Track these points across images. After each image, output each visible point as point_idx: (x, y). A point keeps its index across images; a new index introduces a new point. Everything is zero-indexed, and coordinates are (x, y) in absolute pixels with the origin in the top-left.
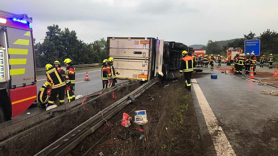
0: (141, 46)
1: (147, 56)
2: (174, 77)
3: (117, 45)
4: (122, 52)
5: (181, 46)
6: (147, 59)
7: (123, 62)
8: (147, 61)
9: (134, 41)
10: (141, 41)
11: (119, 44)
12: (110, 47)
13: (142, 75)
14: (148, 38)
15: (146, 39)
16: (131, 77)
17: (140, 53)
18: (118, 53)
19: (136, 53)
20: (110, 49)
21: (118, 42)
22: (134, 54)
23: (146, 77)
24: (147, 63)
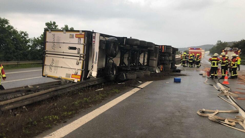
0: (75, 40)
1: (82, 52)
2: (125, 78)
3: (53, 38)
4: (57, 47)
5: (135, 42)
6: (82, 56)
7: (58, 59)
8: (82, 58)
9: (69, 35)
10: (76, 34)
11: (54, 37)
12: (47, 40)
13: (75, 74)
14: (83, 31)
15: (81, 32)
16: (63, 76)
17: (75, 48)
18: (53, 48)
19: (71, 48)
20: (47, 43)
21: (54, 35)
22: (69, 49)
23: (79, 77)
24: (82, 61)
